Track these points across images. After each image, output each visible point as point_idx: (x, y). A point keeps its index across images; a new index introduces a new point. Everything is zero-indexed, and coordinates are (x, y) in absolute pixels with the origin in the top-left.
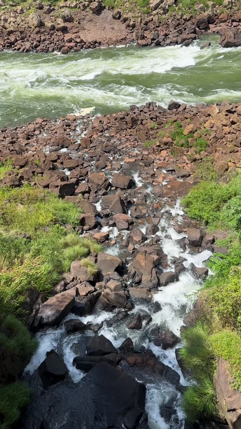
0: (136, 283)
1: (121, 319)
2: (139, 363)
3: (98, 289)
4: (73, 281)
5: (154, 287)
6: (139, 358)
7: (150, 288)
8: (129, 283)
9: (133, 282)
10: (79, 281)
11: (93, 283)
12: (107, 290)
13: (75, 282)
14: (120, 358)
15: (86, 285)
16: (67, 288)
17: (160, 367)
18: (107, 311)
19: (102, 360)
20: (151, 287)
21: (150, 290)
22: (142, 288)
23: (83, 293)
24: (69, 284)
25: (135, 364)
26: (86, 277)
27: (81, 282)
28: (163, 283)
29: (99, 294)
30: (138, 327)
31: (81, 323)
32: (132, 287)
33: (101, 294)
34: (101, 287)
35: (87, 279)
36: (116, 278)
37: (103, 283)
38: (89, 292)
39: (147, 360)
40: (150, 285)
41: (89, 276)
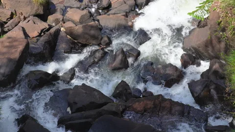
0: (104, 9)
1: (99, 60)
2: (150, 108)
3: (54, 24)
4: (12, 17)
5: (132, 10)
6: (149, 102)
7: (127, 13)
8: (93, 10)
9: (98, 9)
10: (22, 17)
11: (43, 17)
12: (69, 24)
13: (15, 19)
14: (124, 107)
15: (35, 20)
16: (6, 30)
17: (178, 108)
18: (75, 53)
19: (100, 114)
20: (128, 11)
21: (126, 16)
22: (114, 14)
23: (33, 33)
24: (6, 23)
25: (145, 111)
26: (32, 9)
27: (25, 18)
28: (142, 4)
29: (58, 31)
30: (124, 65)
31: (47, 74)
32: (100, 15)
33: (60, 30)
34: (57, 21)
35: (34, 12)
36: (75, 6)
37: (58, 15)
38: (42, 31)
39: (160, 103)
40: (126, 8)
41: (36, 8)
